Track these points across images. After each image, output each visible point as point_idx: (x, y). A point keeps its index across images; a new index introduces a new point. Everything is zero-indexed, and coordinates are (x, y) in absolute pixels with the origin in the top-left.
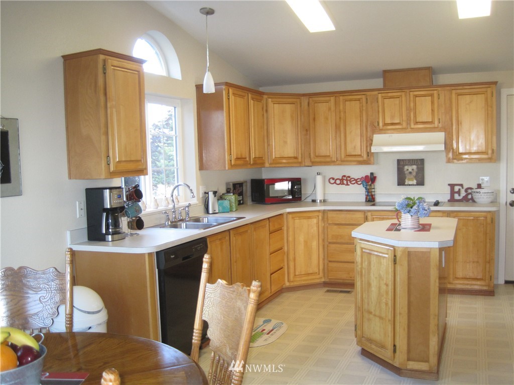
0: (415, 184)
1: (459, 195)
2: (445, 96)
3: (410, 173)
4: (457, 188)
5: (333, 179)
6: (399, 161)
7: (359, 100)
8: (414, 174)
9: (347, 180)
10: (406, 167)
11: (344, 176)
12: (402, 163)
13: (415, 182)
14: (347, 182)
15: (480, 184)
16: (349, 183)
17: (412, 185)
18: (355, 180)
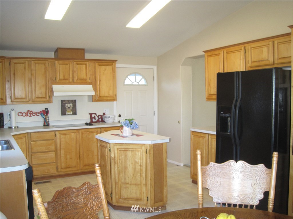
0: (72, 114)
1: (95, 119)
2: (92, 65)
3: (69, 108)
4: (93, 116)
5: (21, 113)
6: (62, 101)
7: (44, 64)
8: (71, 108)
9: (30, 113)
10: (67, 105)
11: (29, 111)
12: (64, 102)
13: (71, 113)
14: (30, 115)
15: (105, 113)
16: (31, 115)
17: (70, 115)
18: (35, 113)
